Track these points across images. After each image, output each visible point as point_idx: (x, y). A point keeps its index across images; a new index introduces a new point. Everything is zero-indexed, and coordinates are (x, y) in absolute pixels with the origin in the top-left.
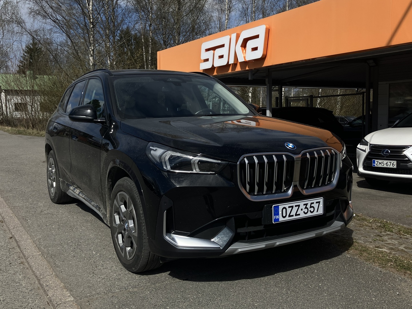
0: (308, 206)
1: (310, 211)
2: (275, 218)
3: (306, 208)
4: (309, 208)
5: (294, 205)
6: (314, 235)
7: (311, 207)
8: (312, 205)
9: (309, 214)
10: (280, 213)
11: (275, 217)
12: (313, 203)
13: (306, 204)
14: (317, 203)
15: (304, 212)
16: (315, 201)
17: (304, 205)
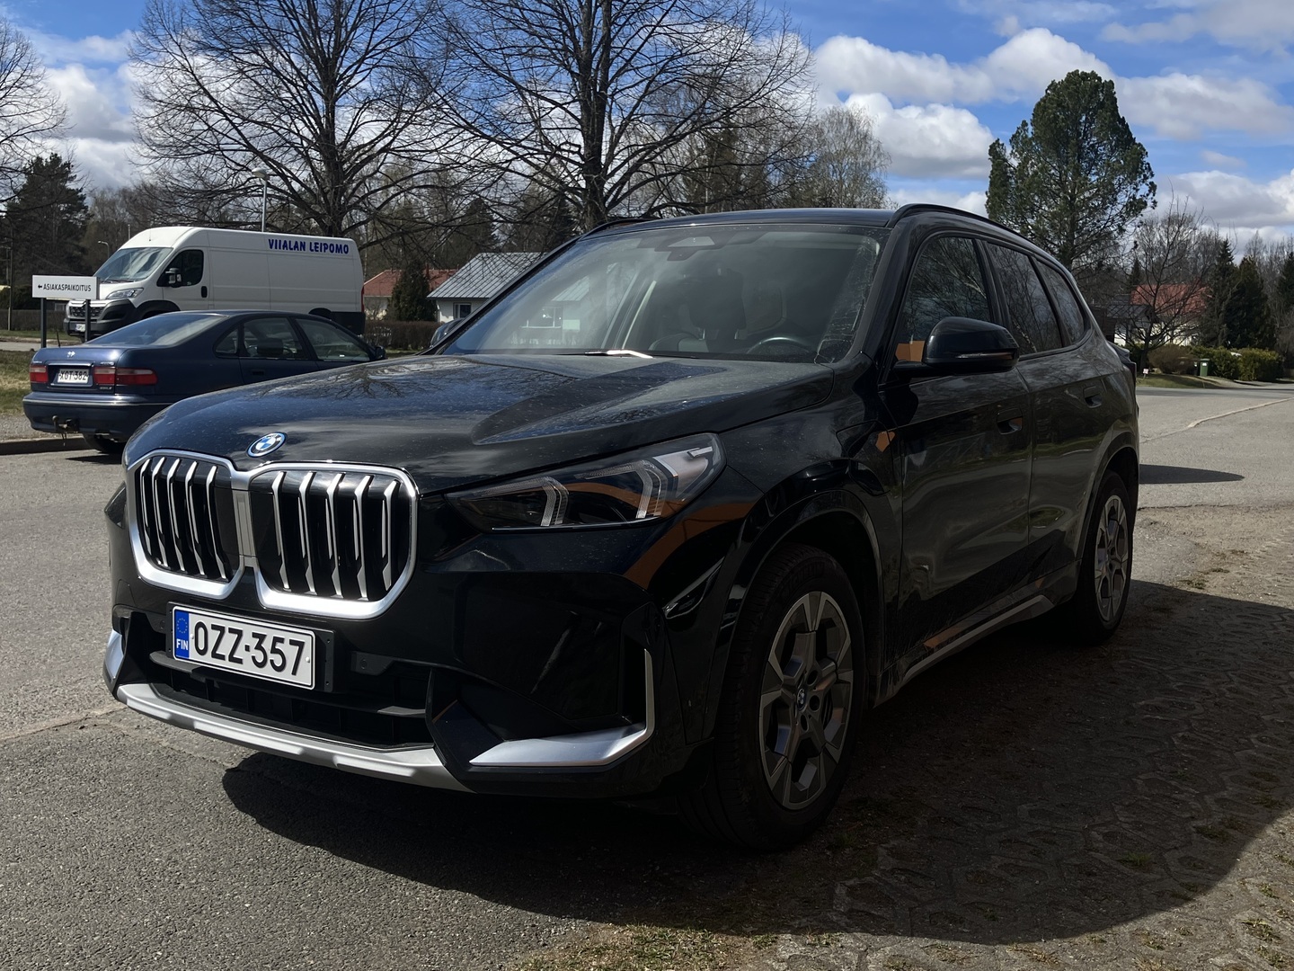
0: (267, 645)
1: (272, 662)
2: (180, 646)
3: (259, 647)
4: (268, 652)
5: (227, 625)
6: (296, 751)
7: (274, 651)
8: (279, 646)
9: (268, 672)
10: (192, 635)
11: (178, 644)
12: (281, 640)
13: (261, 638)
14: (293, 643)
15: (253, 658)
16: (288, 637)
17: (255, 635)
